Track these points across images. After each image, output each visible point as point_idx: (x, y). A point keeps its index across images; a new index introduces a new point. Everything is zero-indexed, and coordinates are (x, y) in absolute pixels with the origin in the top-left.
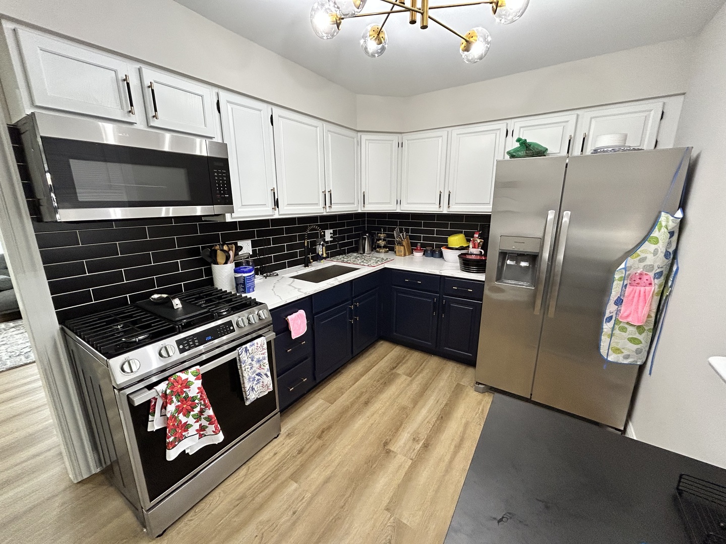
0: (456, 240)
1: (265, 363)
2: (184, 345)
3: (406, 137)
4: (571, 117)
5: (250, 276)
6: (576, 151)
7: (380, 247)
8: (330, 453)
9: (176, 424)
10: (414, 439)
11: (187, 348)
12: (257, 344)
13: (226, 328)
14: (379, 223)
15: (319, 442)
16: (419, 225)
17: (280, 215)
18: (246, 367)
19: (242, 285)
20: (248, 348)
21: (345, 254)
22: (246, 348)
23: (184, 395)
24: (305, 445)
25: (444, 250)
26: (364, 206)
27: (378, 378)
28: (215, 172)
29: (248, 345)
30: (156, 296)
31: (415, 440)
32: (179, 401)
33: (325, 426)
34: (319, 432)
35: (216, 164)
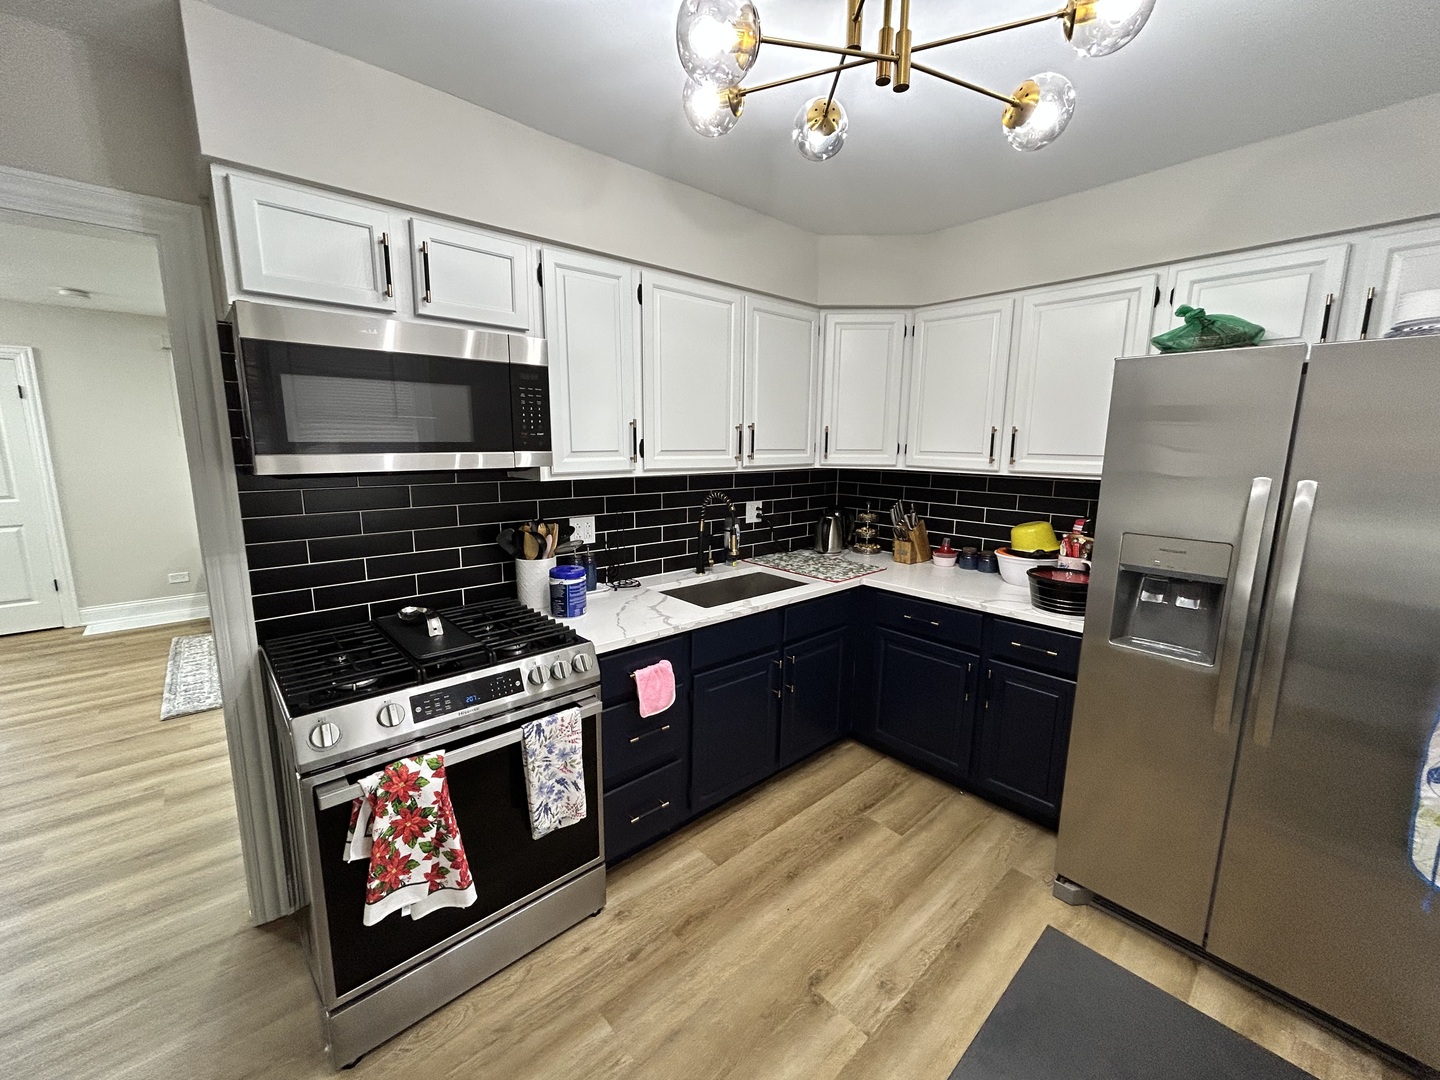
0: (1031, 536)
1: (574, 761)
2: (423, 708)
3: (923, 315)
4: (1332, 254)
5: (578, 584)
6: (1349, 331)
7: (862, 541)
8: (692, 975)
9: (387, 857)
10: (882, 985)
11: (429, 713)
12: (563, 720)
13: (508, 683)
14: (865, 490)
15: (674, 945)
16: (951, 498)
17: (645, 471)
18: (537, 764)
19: (561, 601)
20: (544, 727)
21: (786, 551)
22: (539, 726)
23: (409, 802)
24: (646, 945)
25: (1003, 559)
26: (826, 457)
27: (826, 825)
28: (523, 391)
29: (543, 721)
30: (409, 610)
31: (885, 987)
32: (398, 813)
33: (694, 911)
34: (680, 922)
35: (525, 377)
